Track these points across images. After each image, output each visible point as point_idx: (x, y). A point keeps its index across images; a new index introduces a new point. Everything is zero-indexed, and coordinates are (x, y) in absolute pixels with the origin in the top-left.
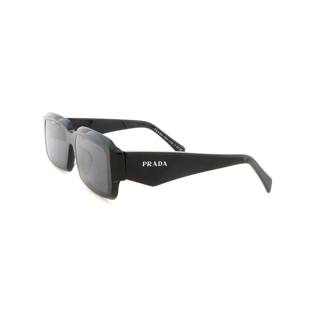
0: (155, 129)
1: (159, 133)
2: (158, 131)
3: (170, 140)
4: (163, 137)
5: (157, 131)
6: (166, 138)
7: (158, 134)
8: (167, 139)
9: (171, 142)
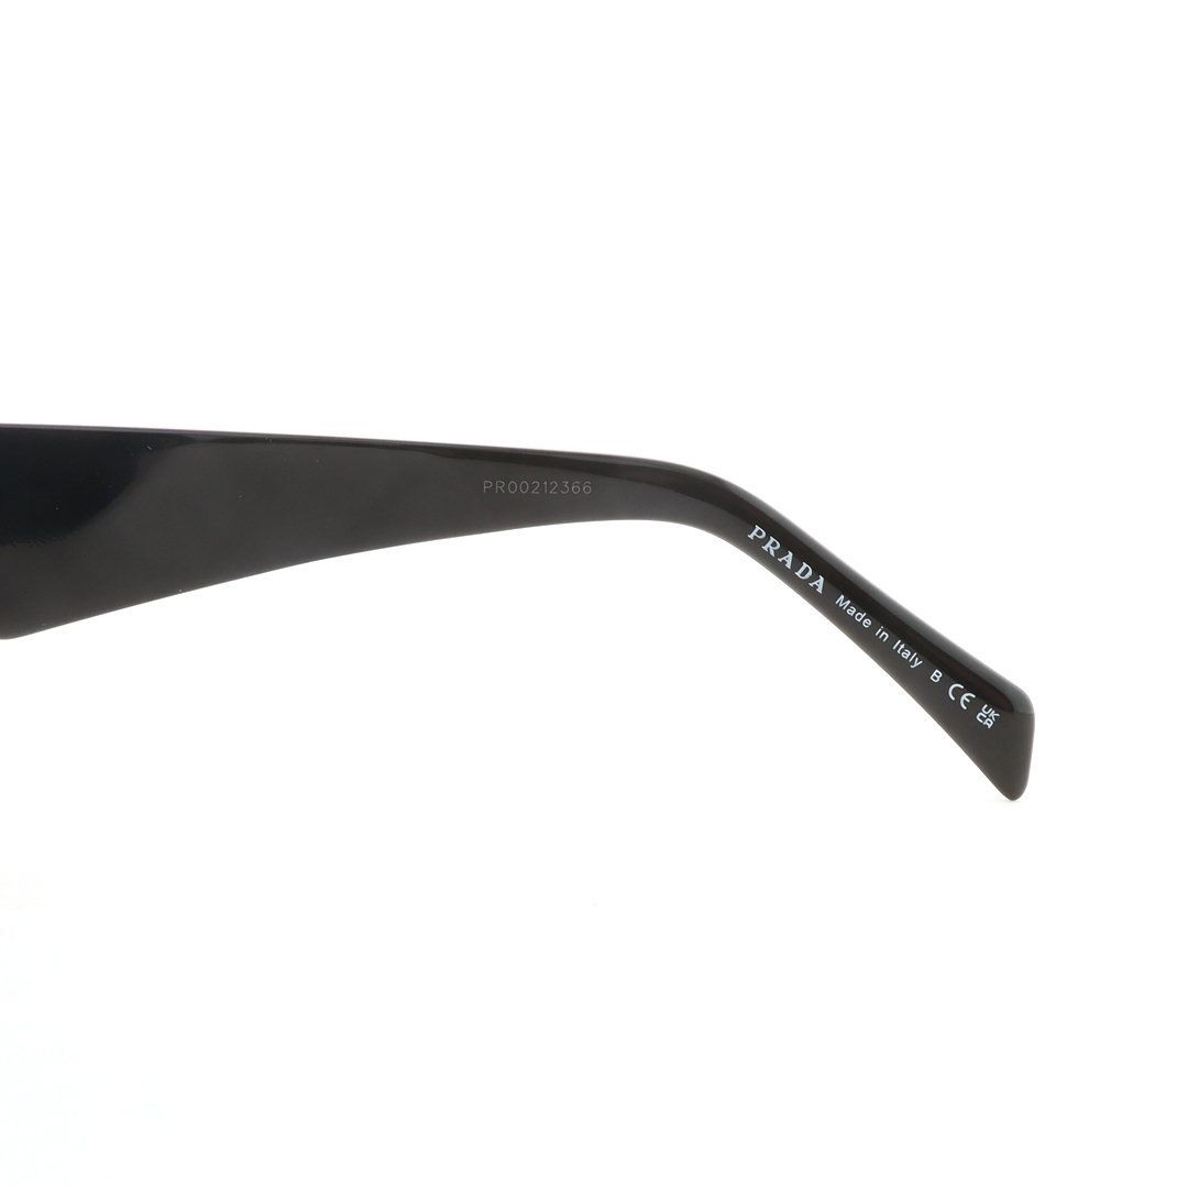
0: (756, 532)
1: (796, 566)
2: (780, 553)
3: (888, 628)
4: (824, 604)
5: (771, 546)
6: (852, 611)
7: (787, 576)
8: (867, 623)
9: (899, 645)
